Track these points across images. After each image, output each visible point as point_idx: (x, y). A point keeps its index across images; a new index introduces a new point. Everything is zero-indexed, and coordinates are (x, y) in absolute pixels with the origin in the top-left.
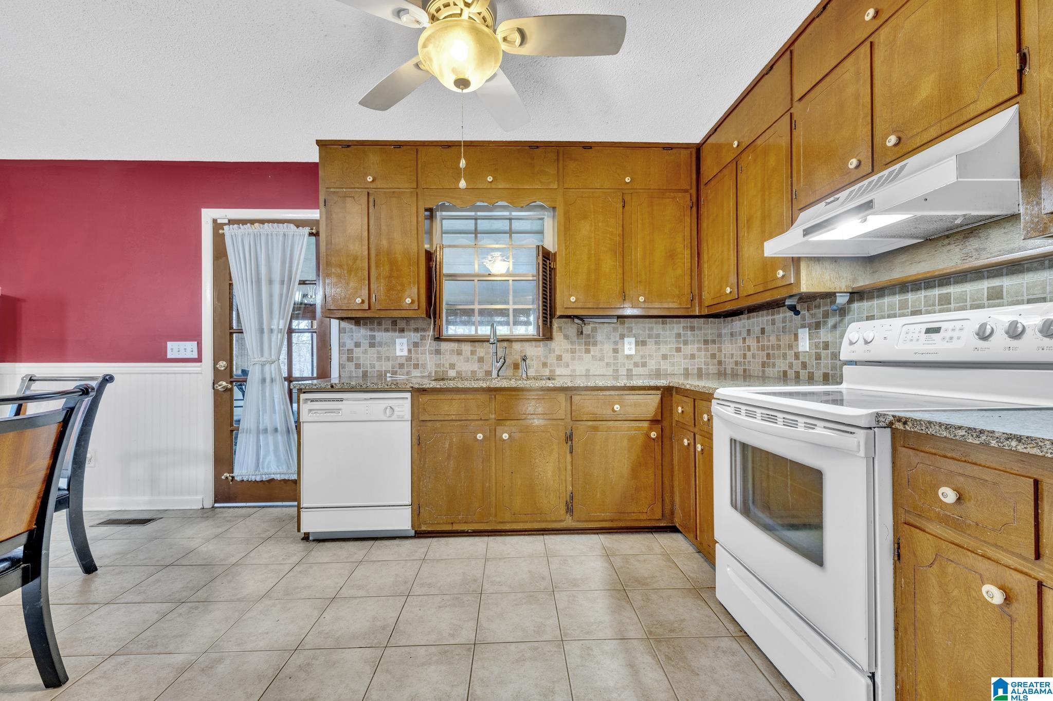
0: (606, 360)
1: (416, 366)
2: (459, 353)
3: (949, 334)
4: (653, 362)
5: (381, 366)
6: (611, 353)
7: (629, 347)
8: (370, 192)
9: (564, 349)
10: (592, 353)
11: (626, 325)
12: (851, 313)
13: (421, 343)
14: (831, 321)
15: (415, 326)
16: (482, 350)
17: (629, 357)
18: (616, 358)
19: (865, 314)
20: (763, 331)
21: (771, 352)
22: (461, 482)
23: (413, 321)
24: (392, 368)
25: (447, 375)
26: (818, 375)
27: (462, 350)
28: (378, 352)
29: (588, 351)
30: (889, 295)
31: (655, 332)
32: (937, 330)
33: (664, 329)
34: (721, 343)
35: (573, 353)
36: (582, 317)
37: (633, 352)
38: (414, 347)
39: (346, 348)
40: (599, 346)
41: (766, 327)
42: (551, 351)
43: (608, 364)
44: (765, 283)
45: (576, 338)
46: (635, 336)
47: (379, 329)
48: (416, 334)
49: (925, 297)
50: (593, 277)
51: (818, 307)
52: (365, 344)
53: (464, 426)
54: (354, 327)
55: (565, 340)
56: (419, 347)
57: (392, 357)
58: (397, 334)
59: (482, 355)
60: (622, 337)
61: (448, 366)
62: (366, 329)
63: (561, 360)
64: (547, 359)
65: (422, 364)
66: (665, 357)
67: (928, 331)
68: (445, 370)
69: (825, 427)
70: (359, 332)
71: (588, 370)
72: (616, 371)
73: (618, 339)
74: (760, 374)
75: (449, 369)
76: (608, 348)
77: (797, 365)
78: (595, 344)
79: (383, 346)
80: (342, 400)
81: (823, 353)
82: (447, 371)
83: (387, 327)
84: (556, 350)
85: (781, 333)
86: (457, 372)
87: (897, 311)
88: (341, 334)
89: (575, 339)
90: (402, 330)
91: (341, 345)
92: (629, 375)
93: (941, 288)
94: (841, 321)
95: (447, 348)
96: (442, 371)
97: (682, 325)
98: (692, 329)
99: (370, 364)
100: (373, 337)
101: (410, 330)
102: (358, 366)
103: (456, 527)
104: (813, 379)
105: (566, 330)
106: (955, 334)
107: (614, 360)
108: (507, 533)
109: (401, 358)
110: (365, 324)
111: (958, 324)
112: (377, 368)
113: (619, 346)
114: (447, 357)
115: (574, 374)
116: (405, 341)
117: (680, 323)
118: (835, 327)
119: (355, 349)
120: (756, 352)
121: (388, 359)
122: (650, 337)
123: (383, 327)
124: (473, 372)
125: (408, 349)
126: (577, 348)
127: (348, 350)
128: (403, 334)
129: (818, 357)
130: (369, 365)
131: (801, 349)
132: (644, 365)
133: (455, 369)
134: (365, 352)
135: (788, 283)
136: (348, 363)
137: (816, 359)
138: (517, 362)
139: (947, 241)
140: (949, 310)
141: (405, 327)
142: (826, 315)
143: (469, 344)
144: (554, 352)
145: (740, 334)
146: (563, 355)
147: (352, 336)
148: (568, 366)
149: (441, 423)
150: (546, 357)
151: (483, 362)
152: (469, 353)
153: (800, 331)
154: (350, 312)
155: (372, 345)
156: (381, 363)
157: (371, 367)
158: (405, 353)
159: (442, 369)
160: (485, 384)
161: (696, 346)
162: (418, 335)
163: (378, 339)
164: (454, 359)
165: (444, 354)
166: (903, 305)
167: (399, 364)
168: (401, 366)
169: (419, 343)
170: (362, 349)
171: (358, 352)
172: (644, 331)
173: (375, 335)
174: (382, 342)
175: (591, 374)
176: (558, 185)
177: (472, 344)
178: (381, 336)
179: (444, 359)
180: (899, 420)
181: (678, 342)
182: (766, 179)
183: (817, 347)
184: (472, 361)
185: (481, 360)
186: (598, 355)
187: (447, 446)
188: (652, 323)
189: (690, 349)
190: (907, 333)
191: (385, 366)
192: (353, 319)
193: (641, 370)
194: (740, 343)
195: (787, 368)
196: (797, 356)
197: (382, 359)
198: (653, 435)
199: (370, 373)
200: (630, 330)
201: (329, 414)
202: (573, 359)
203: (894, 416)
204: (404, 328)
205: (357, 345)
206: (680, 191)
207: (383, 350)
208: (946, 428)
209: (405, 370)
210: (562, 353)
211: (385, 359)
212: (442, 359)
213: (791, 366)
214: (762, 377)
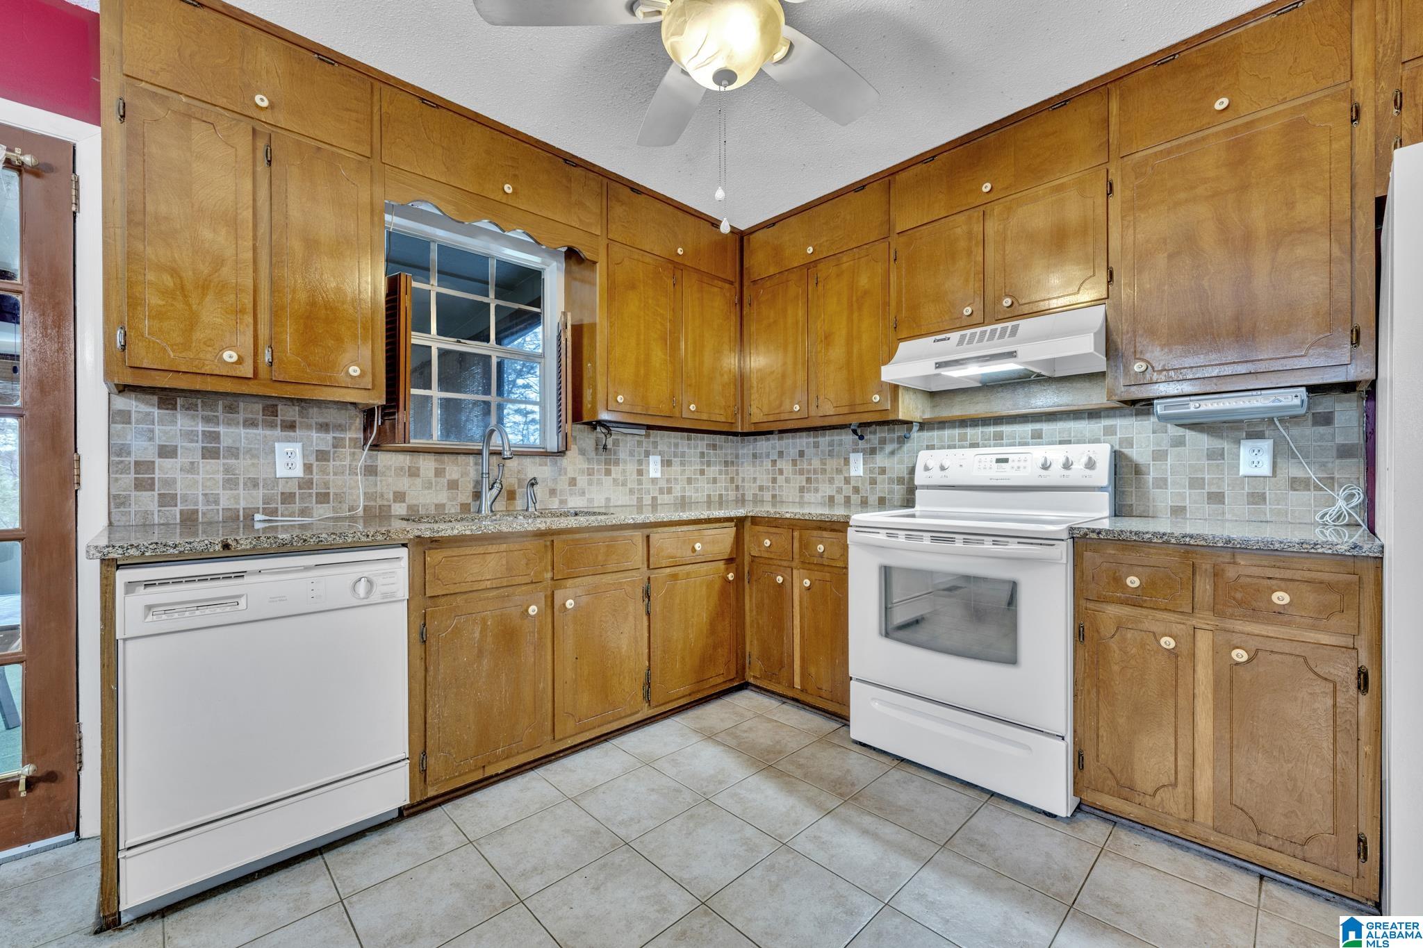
0: (629, 486)
1: (323, 498)
2: (414, 473)
3: (1016, 464)
4: (678, 487)
5: (237, 498)
6: (635, 476)
7: (654, 468)
8: (257, 128)
9: (580, 469)
10: (613, 475)
11: (651, 439)
12: (911, 441)
13: (335, 452)
14: (889, 448)
15: (321, 420)
16: (455, 468)
17: (654, 481)
18: (640, 482)
19: (925, 443)
20: (802, 454)
21: (813, 476)
22: (501, 692)
23: (315, 409)
24: (264, 503)
25: (390, 512)
26: (873, 499)
27: (418, 469)
28: (227, 470)
29: (608, 473)
30: (949, 428)
31: (680, 449)
32: (1006, 461)
33: (689, 447)
34: (738, 466)
35: (590, 475)
36: (608, 425)
37: (658, 475)
38: (317, 460)
39: (132, 459)
40: (621, 467)
41: (806, 451)
42: (562, 471)
43: (631, 491)
44: (852, 405)
45: (594, 453)
46: (660, 454)
47: (232, 420)
48: (323, 435)
49: (982, 432)
50: (642, 372)
51: (875, 433)
52: (190, 451)
53: (504, 597)
54: (156, 412)
55: (580, 456)
56: (329, 461)
57: (264, 480)
58: (278, 432)
59: (455, 476)
60: (647, 454)
61: (391, 497)
62: (193, 417)
63: (575, 485)
64: (557, 483)
65: (335, 494)
66: (689, 481)
67: (998, 461)
68: (386, 503)
69: (1019, 543)
70: (174, 422)
71: (608, 499)
72: (640, 500)
73: (642, 457)
74: (797, 500)
75: (394, 501)
76: (631, 468)
77: (847, 490)
78: (617, 463)
79: (241, 456)
80: (240, 575)
81: (880, 478)
82: (390, 506)
83: (250, 416)
84: (568, 470)
85: (827, 457)
86: (410, 507)
87: (957, 443)
88: (112, 425)
89: (592, 454)
90: (291, 426)
91: (116, 451)
92: (654, 506)
93: (995, 427)
94: (899, 448)
95: (389, 463)
96: (380, 506)
97: (706, 442)
98: (714, 447)
99: (205, 495)
100: (215, 437)
101: (309, 427)
102: (167, 500)
103: (490, 771)
104: (867, 503)
105: (582, 442)
106: (1022, 464)
107: (639, 484)
108: (558, 755)
109: (287, 482)
110: (189, 408)
111: (1023, 456)
112: (224, 503)
113: (644, 467)
114: (390, 480)
115: (591, 506)
116: (296, 448)
117: (703, 439)
118: (893, 453)
119: (158, 461)
120: (790, 476)
121: (255, 484)
122: (675, 456)
123: (241, 417)
124: (440, 507)
125: (305, 465)
126: (596, 467)
127: (136, 462)
128: (292, 434)
129: (873, 482)
130: (201, 498)
131: (853, 473)
132: (669, 491)
133: (404, 501)
134: (192, 468)
135: (884, 408)
136: (139, 493)
137: (871, 484)
138: (512, 489)
139: (1000, 389)
140: (1002, 445)
141: (297, 419)
142: (883, 441)
143: (432, 457)
144: (566, 474)
145: (768, 456)
146: (578, 478)
147: (152, 431)
148: (583, 493)
149: (465, 596)
150: (555, 480)
151: (458, 489)
152: (431, 474)
153: (852, 456)
154: (199, 378)
155: (210, 453)
156: (237, 492)
157: (208, 502)
158: (298, 472)
159: (380, 502)
160: (544, 524)
161: (718, 468)
162: (329, 437)
163: (225, 442)
164: (404, 484)
165: (383, 474)
166: (963, 438)
167: (282, 493)
168: (288, 498)
169: (329, 452)
170: (181, 460)
171: (165, 469)
172: (670, 448)
173: (218, 433)
174: (237, 449)
175: (612, 504)
176: (602, 232)
177: (438, 457)
178: (231, 434)
179: (384, 483)
180: (1093, 531)
181: (702, 463)
182: (854, 299)
183: (871, 471)
184: (438, 488)
185: (453, 485)
186: (621, 478)
187: (477, 635)
188: (677, 438)
189: (713, 471)
190: (980, 462)
191: (243, 499)
192: (153, 394)
193: (664, 499)
194: (767, 466)
195: (834, 493)
196: (847, 480)
197: (237, 484)
198: (731, 576)
199: (204, 514)
200: (655, 444)
201: (208, 611)
202: (590, 483)
203: (1088, 529)
204: (295, 421)
205: (167, 452)
206: (725, 281)
207: (242, 465)
208: (1136, 534)
209: (297, 506)
210: (577, 475)
211: (245, 484)
212: (379, 483)
213: (839, 490)
214: (799, 503)
